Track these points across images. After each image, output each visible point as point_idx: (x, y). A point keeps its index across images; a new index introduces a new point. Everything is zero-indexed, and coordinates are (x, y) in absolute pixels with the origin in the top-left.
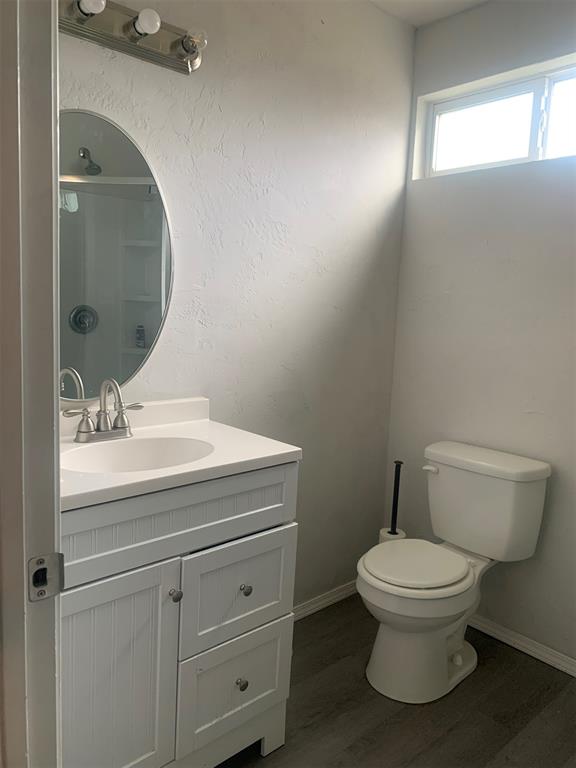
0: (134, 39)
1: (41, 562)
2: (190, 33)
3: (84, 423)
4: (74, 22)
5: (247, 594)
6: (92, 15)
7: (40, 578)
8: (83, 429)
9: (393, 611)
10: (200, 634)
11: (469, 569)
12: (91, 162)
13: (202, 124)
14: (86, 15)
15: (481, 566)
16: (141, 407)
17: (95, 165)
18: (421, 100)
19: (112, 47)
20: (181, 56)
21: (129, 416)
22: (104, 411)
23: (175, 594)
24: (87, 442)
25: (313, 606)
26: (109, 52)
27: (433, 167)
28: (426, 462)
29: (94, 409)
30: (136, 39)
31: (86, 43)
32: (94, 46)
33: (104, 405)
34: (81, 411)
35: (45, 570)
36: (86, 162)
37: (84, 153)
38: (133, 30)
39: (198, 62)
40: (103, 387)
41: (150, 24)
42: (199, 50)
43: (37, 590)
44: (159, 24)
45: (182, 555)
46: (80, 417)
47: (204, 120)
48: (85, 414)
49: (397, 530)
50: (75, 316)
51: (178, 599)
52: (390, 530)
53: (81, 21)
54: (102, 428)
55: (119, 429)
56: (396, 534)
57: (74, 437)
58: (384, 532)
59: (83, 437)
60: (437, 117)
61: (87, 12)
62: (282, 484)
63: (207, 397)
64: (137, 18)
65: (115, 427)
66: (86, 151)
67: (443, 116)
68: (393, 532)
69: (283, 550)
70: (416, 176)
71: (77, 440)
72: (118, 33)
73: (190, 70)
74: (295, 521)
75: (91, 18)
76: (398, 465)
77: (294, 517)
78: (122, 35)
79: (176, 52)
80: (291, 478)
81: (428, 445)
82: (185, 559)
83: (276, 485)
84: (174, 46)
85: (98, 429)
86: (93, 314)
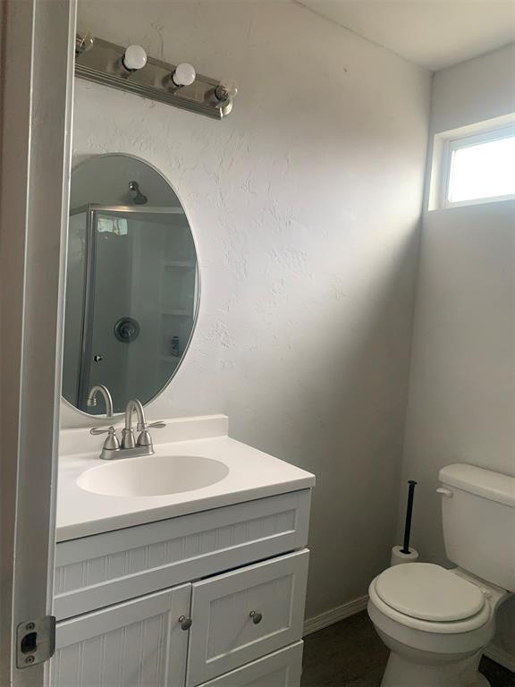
0: (172, 90)
1: (31, 626)
2: (222, 84)
3: (110, 440)
4: (119, 77)
5: (257, 621)
6: (135, 70)
7: (29, 643)
8: (109, 446)
9: (405, 642)
10: (208, 662)
11: (484, 601)
12: (139, 192)
13: (231, 164)
14: (130, 70)
15: (497, 597)
16: (164, 425)
17: (141, 195)
18: (437, 137)
19: (152, 98)
20: (214, 104)
21: (152, 434)
22: (129, 429)
23: (184, 621)
24: (111, 459)
25: (325, 620)
26: (149, 102)
27: (449, 198)
28: (440, 485)
29: (121, 426)
30: (174, 90)
31: (128, 95)
32: (136, 98)
33: (129, 423)
34: (107, 428)
35: (35, 634)
36: (135, 194)
37: (133, 185)
38: (171, 81)
39: (229, 108)
40: (128, 406)
41: (186, 76)
42: (231, 98)
43: (25, 656)
44: (194, 77)
45: (192, 581)
46: (106, 434)
47: (233, 159)
48: (111, 432)
49: (410, 549)
50: (119, 327)
51: (186, 626)
52: (402, 548)
53: (124, 76)
54: (126, 445)
55: (142, 446)
56: (409, 553)
57: (101, 453)
58: (396, 551)
59: (108, 453)
60: (453, 152)
61: (130, 68)
62: (294, 510)
63: (226, 415)
64: (175, 71)
65: (138, 445)
66: (135, 184)
67: (459, 151)
68: (406, 551)
69: (294, 577)
70: (432, 206)
71: (102, 457)
72: (158, 85)
73: (222, 115)
74: (306, 547)
75: (133, 73)
76: (412, 485)
77: (306, 543)
78: (162, 87)
79: (210, 100)
80: (304, 505)
81: (442, 467)
82: (196, 585)
83: (289, 511)
84: (207, 95)
85: (122, 447)
86: (136, 325)
